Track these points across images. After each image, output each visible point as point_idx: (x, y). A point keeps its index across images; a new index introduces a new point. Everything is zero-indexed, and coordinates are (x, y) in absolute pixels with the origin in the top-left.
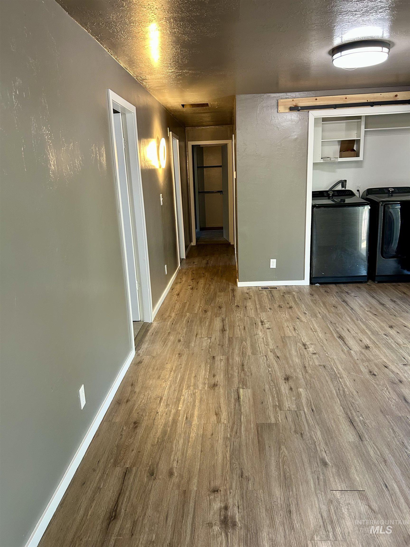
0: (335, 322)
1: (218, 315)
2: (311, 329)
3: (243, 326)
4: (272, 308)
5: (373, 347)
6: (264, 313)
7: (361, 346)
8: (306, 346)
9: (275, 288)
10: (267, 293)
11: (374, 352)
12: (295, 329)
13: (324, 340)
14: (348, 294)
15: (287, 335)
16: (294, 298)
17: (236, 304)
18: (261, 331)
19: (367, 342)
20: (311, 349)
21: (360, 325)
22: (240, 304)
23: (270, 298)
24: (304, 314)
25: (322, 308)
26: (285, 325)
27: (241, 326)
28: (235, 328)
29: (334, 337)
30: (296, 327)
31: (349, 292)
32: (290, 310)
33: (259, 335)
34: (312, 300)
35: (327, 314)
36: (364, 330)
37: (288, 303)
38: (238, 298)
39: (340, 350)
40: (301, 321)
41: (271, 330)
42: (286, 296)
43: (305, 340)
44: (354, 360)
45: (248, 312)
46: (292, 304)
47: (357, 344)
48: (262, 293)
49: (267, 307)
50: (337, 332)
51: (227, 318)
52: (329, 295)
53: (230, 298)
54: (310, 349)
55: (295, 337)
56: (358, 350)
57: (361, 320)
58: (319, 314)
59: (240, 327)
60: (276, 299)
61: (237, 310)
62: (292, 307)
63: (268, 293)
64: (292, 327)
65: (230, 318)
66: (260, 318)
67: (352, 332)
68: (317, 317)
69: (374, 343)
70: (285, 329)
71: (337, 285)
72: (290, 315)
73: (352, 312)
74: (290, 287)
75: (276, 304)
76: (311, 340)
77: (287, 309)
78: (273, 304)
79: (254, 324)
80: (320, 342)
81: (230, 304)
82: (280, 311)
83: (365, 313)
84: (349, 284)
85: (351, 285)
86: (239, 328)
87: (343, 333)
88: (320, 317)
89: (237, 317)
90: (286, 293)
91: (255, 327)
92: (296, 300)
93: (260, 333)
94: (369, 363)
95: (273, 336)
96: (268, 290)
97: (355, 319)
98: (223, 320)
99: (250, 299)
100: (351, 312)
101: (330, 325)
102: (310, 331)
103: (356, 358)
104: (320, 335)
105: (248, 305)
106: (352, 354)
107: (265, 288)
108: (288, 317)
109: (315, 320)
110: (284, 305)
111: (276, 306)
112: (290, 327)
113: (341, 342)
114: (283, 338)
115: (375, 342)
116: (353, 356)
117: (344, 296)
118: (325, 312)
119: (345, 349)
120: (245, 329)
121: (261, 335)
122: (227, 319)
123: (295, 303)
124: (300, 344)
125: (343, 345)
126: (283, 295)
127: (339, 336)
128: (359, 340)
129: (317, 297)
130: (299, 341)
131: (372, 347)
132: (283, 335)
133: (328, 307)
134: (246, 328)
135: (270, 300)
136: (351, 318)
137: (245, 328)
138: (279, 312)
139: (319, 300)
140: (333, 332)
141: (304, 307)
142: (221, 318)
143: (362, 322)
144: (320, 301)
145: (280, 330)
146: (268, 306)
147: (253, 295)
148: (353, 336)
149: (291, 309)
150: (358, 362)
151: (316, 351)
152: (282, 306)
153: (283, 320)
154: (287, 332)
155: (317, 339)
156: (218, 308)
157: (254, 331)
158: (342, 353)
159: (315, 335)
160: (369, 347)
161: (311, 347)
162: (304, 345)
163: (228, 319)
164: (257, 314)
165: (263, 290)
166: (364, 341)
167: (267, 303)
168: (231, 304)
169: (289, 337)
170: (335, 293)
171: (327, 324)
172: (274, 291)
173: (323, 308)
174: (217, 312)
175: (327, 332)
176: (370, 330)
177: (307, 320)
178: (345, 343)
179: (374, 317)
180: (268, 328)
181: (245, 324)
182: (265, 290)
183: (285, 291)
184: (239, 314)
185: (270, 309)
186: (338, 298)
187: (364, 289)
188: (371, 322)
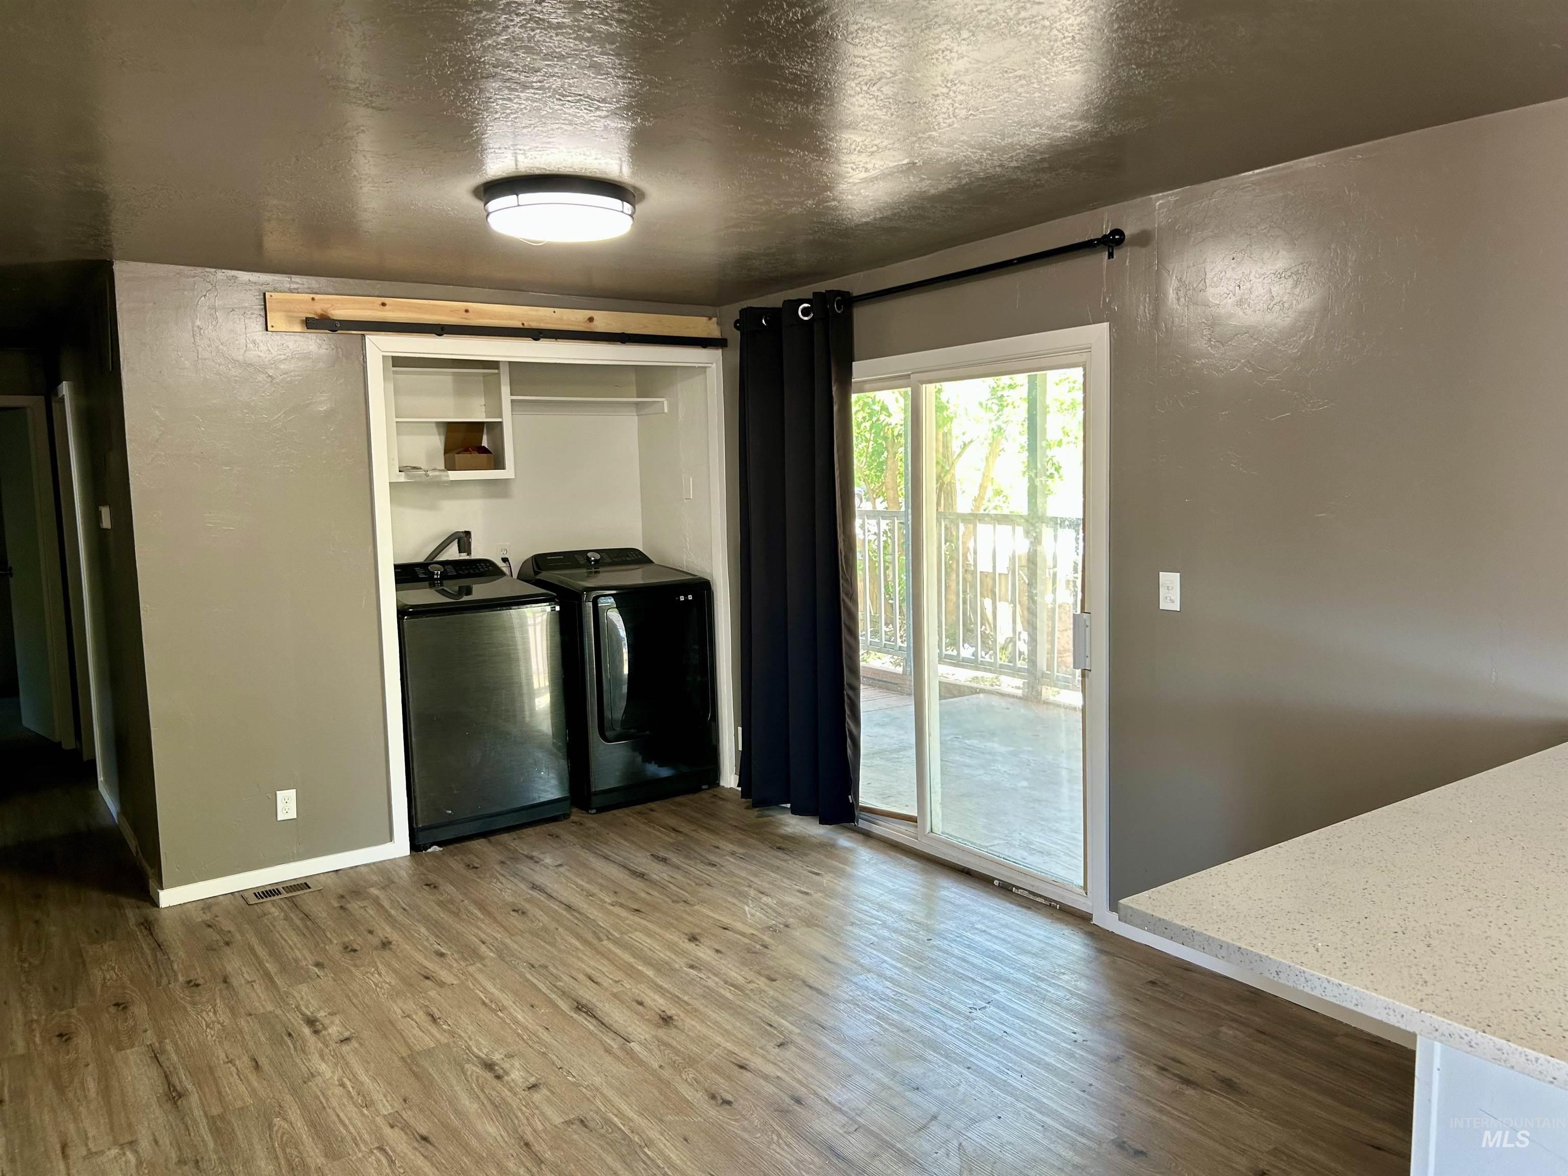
0: (543, 961)
1: (124, 1038)
2: (484, 1003)
3: (246, 1059)
4: (326, 962)
5: (682, 1015)
6: (304, 988)
7: (648, 1020)
8: (497, 1068)
9: (302, 885)
10: (282, 909)
11: (689, 1029)
12: (434, 1020)
13: (541, 1030)
14: (536, 862)
15: (418, 1048)
16: (382, 906)
17: (181, 979)
18: (322, 1056)
19: (658, 1002)
20: (516, 1075)
21: (614, 953)
22: (198, 973)
23: (301, 926)
24: (436, 959)
25: (483, 925)
26: (395, 1013)
27: (240, 1058)
28: (218, 1073)
29: (563, 1014)
30: (435, 1010)
31: (534, 854)
32: (387, 954)
33: (319, 1074)
34: (441, 904)
35: (508, 941)
36: (632, 967)
37: (371, 932)
38: (179, 954)
39: (601, 1052)
40: (442, 984)
41: (354, 1044)
42: (354, 906)
43: (483, 1047)
44: (653, 1072)
45: (242, 994)
46: (386, 931)
47: (635, 1016)
48: (265, 915)
49: (304, 963)
50: (564, 994)
51: (167, 1041)
52: (482, 875)
53: (150, 958)
54: (513, 1076)
55: (447, 1045)
56: (647, 1036)
57: (609, 939)
58: (483, 946)
59: (234, 1065)
60: (323, 927)
61: (197, 998)
62: (390, 943)
63: (286, 908)
64: (421, 1013)
65: (182, 1037)
66: (298, 1007)
67: (606, 982)
68: (481, 958)
69: (677, 1000)
70: (400, 1026)
71: (492, 838)
72: (395, 971)
73: (573, 916)
74: (350, 871)
75: (331, 942)
76: (499, 1041)
77: (375, 953)
78: (322, 945)
79: (286, 1038)
80: (531, 1039)
81: (159, 984)
82: (356, 966)
83: (610, 913)
84: (524, 831)
85: (530, 831)
86: (233, 1069)
87: (581, 992)
88: (492, 954)
89: (208, 1026)
90: (347, 897)
91: (295, 1048)
92: (390, 915)
93: (323, 1067)
94: (694, 1069)
95: (372, 1064)
96: (280, 896)
97: (590, 937)
98: (156, 1057)
99: (227, 944)
100: (568, 916)
101: (533, 976)
102: (483, 1009)
103: (656, 1065)
104: (519, 1016)
105: (229, 968)
106: (640, 1056)
107: (269, 892)
108: (393, 983)
109: (480, 970)
110: (360, 940)
111: (334, 949)
112: (416, 1014)
113: (590, 1025)
114: (409, 1061)
115: (677, 997)
116: (645, 1059)
117: (526, 869)
118: (498, 936)
119: (612, 1043)
120: (257, 1066)
121: (328, 1075)
122: (169, 1047)
123: (393, 927)
124: (474, 1068)
125: (598, 1033)
126: (341, 907)
127: (576, 1004)
128: (634, 1004)
129: (450, 888)
130: (465, 1056)
131: (679, 1016)
132: (404, 1052)
133: (499, 918)
134: (263, 1061)
135: (305, 931)
136: (579, 937)
137: (260, 1063)
138: (352, 968)
139: (461, 898)
140: (553, 996)
141: (426, 933)
142: (144, 1049)
143: (616, 942)
144: (466, 902)
145: (385, 1036)
146: (306, 958)
147: (232, 929)
148: (615, 996)
149: (390, 949)
150: (666, 1074)
151: (533, 1076)
152: (356, 947)
153: (381, 995)
154: (414, 1035)
155: (515, 1032)
156: (113, 1010)
157: (295, 1065)
158: (608, 1059)
159: (505, 1022)
160: (671, 1018)
161: (512, 1066)
162: (489, 1066)
163: (176, 1044)
164: (281, 999)
165: (261, 900)
166: (648, 1001)
167: (299, 946)
168: (164, 981)
169: (429, 1052)
170: (498, 867)
171: (522, 975)
172: (305, 897)
173: (487, 921)
174: (116, 1027)
175: (536, 1002)
176: (648, 962)
177: (459, 978)
178: (603, 1023)
179: (637, 919)
180: (342, 1038)
181: (251, 1044)
182: (269, 899)
183: (340, 891)
184: (211, 1014)
185: (318, 965)
186: (515, 881)
187: (571, 838)
188: (639, 936)
